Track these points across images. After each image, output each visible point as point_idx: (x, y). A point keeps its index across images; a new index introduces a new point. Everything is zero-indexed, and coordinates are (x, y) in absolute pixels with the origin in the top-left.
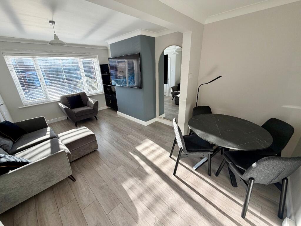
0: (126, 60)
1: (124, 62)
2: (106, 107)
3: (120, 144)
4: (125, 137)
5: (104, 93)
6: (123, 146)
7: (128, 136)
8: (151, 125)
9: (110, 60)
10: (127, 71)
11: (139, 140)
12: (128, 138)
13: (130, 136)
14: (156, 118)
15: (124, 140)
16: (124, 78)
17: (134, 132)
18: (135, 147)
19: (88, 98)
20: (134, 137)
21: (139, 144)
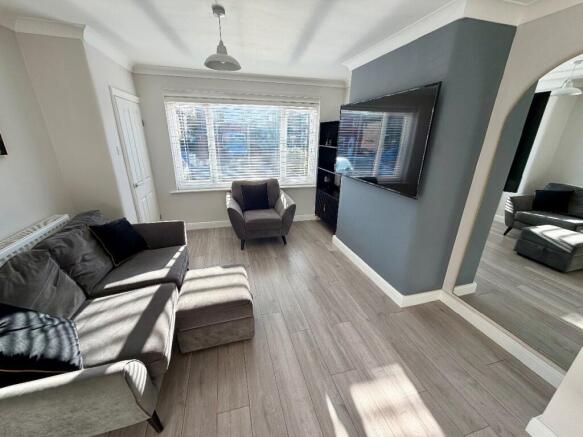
0: (385, 115)
1: (379, 119)
2: (312, 216)
3: (312, 345)
4: (332, 326)
5: (315, 185)
6: (316, 359)
7: (341, 325)
8: (420, 311)
9: (344, 112)
10: (381, 141)
11: (368, 358)
12: (339, 333)
13: (345, 327)
14: (440, 291)
15: (326, 336)
16: (373, 154)
17: (361, 316)
18: (349, 383)
19: (282, 191)
20: (356, 339)
21: (366, 378)
